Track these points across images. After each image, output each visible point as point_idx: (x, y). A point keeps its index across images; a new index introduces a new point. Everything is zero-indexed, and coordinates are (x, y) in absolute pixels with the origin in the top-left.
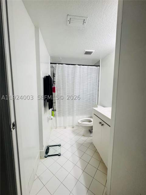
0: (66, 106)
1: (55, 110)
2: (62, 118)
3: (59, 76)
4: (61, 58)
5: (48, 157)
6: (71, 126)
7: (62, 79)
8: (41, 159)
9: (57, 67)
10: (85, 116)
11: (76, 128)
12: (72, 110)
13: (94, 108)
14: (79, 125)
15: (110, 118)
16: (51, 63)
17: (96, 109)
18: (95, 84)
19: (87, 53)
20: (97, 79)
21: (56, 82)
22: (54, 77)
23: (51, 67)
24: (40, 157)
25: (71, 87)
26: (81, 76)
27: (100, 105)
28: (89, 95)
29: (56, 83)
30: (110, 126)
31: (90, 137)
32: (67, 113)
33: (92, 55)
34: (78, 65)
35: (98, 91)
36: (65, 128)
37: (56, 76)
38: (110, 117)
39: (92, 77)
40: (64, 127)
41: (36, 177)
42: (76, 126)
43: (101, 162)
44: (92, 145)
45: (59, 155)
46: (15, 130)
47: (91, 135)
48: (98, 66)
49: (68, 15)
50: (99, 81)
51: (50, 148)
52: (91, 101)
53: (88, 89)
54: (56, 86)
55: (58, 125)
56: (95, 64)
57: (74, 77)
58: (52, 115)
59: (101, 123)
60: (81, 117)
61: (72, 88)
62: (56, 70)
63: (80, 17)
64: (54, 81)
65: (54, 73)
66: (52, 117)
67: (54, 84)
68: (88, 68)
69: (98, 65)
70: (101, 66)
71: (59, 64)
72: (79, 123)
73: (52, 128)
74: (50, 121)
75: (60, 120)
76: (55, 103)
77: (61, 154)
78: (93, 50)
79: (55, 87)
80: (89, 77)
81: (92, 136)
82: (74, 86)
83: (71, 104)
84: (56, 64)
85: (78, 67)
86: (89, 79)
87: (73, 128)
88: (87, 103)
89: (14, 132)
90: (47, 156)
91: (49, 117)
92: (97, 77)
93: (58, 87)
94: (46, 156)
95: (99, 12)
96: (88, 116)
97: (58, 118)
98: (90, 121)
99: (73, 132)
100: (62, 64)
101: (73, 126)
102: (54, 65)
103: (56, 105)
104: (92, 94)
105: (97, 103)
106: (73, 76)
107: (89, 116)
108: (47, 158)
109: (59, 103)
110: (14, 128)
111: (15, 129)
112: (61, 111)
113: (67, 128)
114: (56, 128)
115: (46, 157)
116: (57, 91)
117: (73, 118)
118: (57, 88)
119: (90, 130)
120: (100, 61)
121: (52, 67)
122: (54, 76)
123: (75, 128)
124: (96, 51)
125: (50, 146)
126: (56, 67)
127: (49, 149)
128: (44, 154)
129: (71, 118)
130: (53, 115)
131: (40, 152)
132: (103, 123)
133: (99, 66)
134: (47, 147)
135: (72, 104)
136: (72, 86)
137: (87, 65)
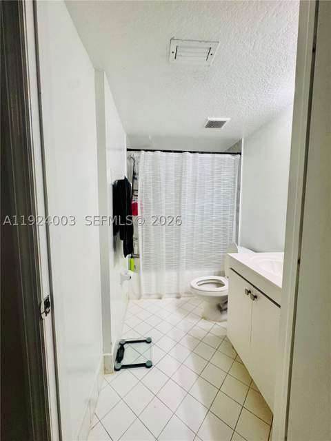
0: (163, 248)
1: (138, 256)
2: (153, 275)
3: (146, 178)
4: (150, 138)
5: (122, 370)
6: (175, 293)
7: (154, 186)
8: (105, 373)
9: (142, 157)
10: (207, 271)
11: (185, 298)
12: (177, 256)
13: (230, 254)
14: (192, 292)
15: (281, 287)
16: (128, 150)
17: (235, 257)
18: (230, 196)
19: (212, 125)
20: (234, 182)
21: (139, 191)
22: (135, 181)
23: (128, 158)
24: (105, 369)
25: (174, 203)
26: (196, 177)
27: (241, 245)
28: (216, 221)
29: (139, 194)
30: (279, 306)
31: (220, 322)
32: (165, 262)
33: (222, 128)
34: (191, 152)
35: (238, 211)
36: (160, 298)
37: (140, 177)
38: (279, 283)
39: (224, 180)
40: (157, 297)
41: (95, 420)
42: (186, 293)
43: (251, 386)
44: (226, 344)
45: (147, 366)
46: (49, 315)
47: (224, 317)
48: (238, 154)
49: (173, 39)
50: (239, 189)
51: (125, 346)
52: (222, 236)
53: (214, 207)
54: (140, 200)
55: (144, 292)
56: (228, 150)
57: (181, 181)
58: (130, 269)
59: (249, 292)
60: (196, 272)
61: (176, 205)
62: (140, 163)
63: (200, 42)
64: (134, 189)
65: (136, 171)
66: (131, 273)
67: (134, 197)
68: (213, 158)
69: (236, 152)
70: (245, 154)
71: (146, 151)
72: (192, 288)
73: (129, 299)
74: (126, 282)
75: (147, 278)
76: (137, 239)
77: (154, 363)
78: (227, 117)
79: (136, 204)
80: (215, 179)
81: (226, 320)
82: (180, 201)
83: (174, 241)
84: (140, 150)
85: (189, 157)
86: (215, 184)
87: (178, 297)
88: (212, 240)
89: (47, 320)
90: (119, 366)
91: (123, 273)
92: (235, 179)
93: (143, 204)
94: (117, 368)
95: (246, 29)
96: (213, 271)
97: (143, 275)
98: (220, 284)
99: (180, 308)
100: (154, 151)
101: (179, 294)
102: (135, 154)
103: (139, 245)
104: (224, 219)
105: (234, 241)
106: (179, 178)
107: (217, 270)
108: (119, 372)
109: (147, 240)
110: (47, 310)
111: (50, 313)
112: (149, 257)
113: (163, 299)
114: (139, 299)
115: (116, 370)
116: (142, 212)
117: (178, 274)
118: (141, 205)
119: (221, 306)
120: (241, 141)
121: (130, 158)
122: (134, 178)
123: (182, 299)
124: (232, 119)
125: (127, 342)
126: (139, 157)
127: (124, 349)
128: (113, 363)
129: (174, 274)
130: (133, 268)
131: (104, 357)
132: (255, 292)
133: (240, 154)
134: (120, 344)
135: (176, 243)
136: (176, 201)
137: (209, 153)
